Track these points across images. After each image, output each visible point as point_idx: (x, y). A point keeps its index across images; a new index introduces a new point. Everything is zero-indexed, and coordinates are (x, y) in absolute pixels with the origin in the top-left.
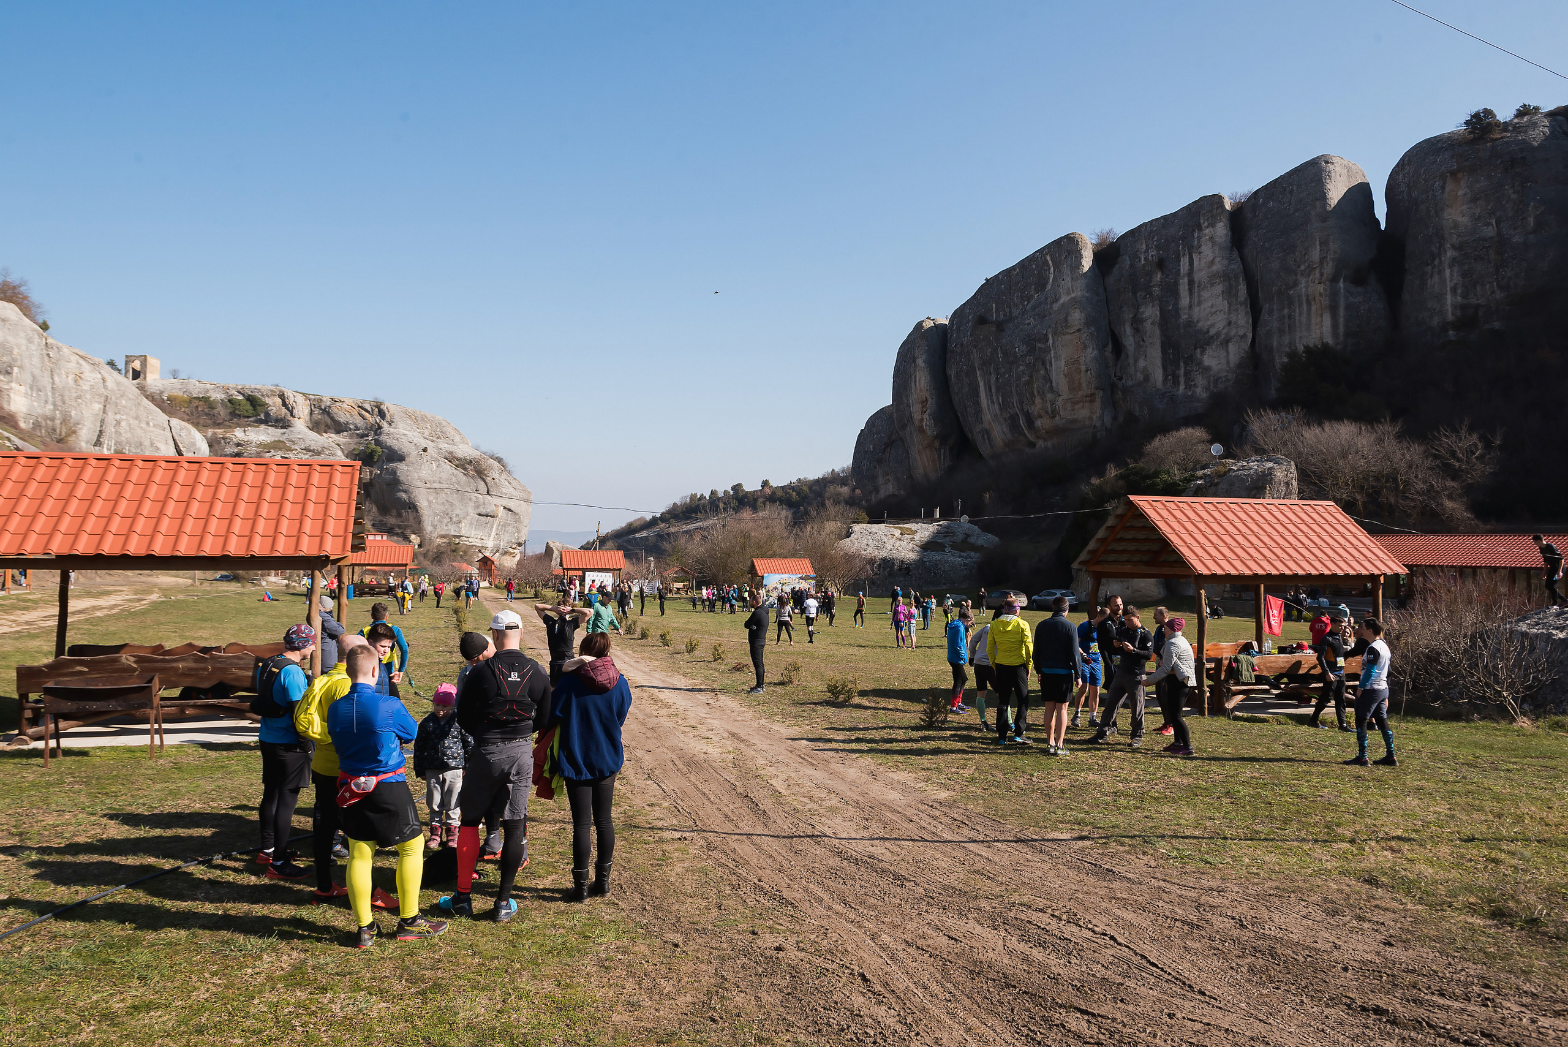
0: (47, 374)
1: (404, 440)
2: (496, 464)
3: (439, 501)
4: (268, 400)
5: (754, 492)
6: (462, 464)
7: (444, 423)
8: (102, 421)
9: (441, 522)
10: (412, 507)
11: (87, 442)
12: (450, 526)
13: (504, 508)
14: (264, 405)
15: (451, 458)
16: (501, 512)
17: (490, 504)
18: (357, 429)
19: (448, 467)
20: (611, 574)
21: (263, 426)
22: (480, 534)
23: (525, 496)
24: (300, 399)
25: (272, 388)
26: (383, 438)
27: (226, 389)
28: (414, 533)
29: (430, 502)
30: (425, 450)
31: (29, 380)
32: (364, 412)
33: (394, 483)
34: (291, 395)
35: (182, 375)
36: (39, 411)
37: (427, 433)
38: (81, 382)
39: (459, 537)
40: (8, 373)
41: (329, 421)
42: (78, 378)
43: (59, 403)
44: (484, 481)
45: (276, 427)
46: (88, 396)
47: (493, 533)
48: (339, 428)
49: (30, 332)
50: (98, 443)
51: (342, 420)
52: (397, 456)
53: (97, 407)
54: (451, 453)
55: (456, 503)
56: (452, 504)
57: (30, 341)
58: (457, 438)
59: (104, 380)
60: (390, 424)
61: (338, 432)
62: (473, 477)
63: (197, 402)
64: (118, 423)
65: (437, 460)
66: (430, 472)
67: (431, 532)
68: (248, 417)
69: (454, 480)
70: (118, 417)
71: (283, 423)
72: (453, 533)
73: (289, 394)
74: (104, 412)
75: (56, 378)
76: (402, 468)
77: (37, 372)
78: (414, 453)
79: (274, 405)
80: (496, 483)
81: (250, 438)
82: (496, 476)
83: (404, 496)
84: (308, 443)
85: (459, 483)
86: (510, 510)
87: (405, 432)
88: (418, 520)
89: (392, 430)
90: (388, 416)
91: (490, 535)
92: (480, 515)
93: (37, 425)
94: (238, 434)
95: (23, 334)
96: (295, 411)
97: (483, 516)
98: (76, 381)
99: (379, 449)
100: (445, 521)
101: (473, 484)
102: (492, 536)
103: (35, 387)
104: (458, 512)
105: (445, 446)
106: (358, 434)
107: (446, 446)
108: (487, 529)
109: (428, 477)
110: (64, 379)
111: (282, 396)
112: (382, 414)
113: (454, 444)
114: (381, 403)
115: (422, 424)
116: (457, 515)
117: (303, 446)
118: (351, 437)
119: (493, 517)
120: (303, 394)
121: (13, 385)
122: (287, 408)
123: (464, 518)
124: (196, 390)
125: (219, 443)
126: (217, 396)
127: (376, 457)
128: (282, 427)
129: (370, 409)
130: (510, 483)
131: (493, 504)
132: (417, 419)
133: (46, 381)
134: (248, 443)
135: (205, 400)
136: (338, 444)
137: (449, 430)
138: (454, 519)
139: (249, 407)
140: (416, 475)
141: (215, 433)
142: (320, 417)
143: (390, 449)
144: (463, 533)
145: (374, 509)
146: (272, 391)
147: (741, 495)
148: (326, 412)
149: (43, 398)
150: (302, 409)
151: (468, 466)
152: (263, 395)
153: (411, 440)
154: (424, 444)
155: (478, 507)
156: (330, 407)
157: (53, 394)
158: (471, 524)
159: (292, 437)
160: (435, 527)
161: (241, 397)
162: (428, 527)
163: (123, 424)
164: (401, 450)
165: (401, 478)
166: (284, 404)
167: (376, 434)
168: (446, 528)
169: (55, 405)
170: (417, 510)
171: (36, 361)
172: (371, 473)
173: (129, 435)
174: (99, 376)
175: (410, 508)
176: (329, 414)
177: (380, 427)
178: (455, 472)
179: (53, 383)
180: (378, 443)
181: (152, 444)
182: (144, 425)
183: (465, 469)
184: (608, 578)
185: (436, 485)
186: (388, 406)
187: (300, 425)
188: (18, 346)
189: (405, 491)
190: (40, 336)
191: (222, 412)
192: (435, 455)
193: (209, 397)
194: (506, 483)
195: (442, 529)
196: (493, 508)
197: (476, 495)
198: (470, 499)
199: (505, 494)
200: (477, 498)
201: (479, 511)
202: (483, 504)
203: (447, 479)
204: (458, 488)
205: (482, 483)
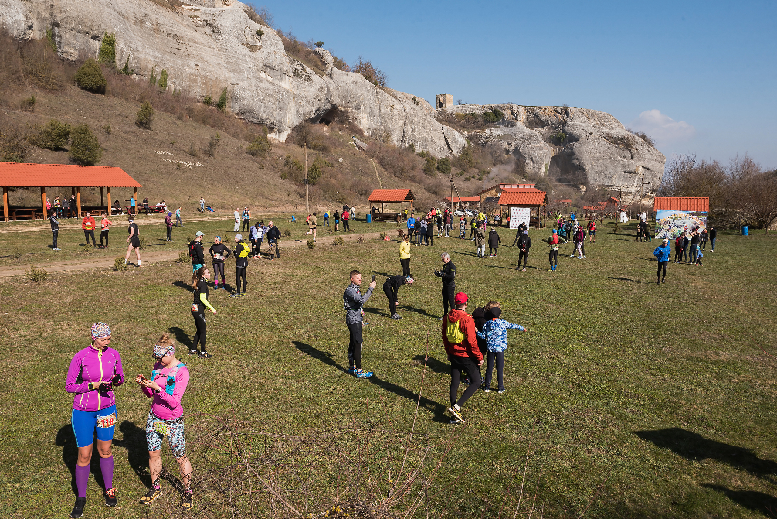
0: (377, 108)
1: (579, 128)
2: (640, 140)
3: (598, 164)
4: (504, 112)
6: (615, 141)
7: (607, 116)
8: (404, 129)
9: (599, 177)
10: (581, 169)
11: (397, 141)
12: (605, 180)
13: (643, 167)
14: (502, 114)
15: (608, 138)
16: (641, 170)
17: (633, 165)
18: (553, 124)
19: (605, 143)
20: (530, 209)
21: (501, 126)
22: (625, 184)
23: (660, 159)
24: (521, 109)
25: (507, 104)
26: (567, 128)
27: (484, 107)
28: (582, 184)
29: (592, 166)
30: (591, 134)
31: (369, 111)
32: (557, 114)
33: (572, 154)
34: (516, 108)
35: (463, 103)
36: (374, 126)
37: (595, 123)
38: (394, 110)
39: (611, 186)
40: (359, 109)
41: (537, 121)
42: (392, 108)
43: (383, 122)
44: (630, 150)
45: (508, 126)
46: (397, 117)
47: (635, 184)
48: (543, 124)
49: (369, 87)
50: (403, 141)
51: (544, 119)
52: (574, 139)
53: (401, 122)
54: (608, 134)
55: (609, 165)
56: (606, 166)
57: (368, 91)
58: (615, 125)
59: (405, 108)
60: (571, 120)
61: (543, 127)
62: (622, 149)
63: (469, 116)
64: (413, 130)
65: (598, 139)
66: (593, 147)
67: (593, 184)
68: (494, 122)
69: (609, 151)
70: (413, 127)
71: (511, 124)
72: (607, 184)
73: (515, 107)
74: (405, 124)
75: (382, 109)
76: (576, 145)
77: (373, 107)
78: (584, 136)
79: (507, 113)
80: (638, 152)
81: (493, 134)
82: (640, 147)
83: (576, 162)
84: (523, 134)
85: (612, 153)
86: (647, 169)
87: (580, 124)
88: (585, 177)
89: (572, 123)
90: (570, 115)
91: (633, 185)
92: (625, 172)
93: (373, 134)
94: (488, 132)
95: (365, 89)
96: (518, 117)
97: (627, 173)
98: (391, 110)
99: (564, 135)
100: (602, 176)
101: (622, 153)
102: (635, 186)
103: (372, 114)
104: (610, 171)
105: (605, 130)
106: (553, 127)
107: (607, 130)
108: (631, 181)
109: (592, 150)
110: (386, 110)
111: (511, 109)
112: (567, 114)
113: (612, 129)
114: (567, 108)
115: (592, 118)
116: (610, 173)
117: (520, 136)
118: (549, 129)
119: (635, 173)
120: (524, 106)
121: (361, 114)
122: (514, 115)
123: (615, 174)
124: (469, 109)
125: (477, 138)
126: (479, 112)
127: (562, 140)
128: (511, 127)
129: (560, 112)
130: (649, 151)
131: (634, 164)
132: (589, 116)
133: (377, 111)
134: (492, 136)
135: (473, 115)
136: (541, 134)
137: (610, 121)
138: (608, 175)
139: (494, 117)
140: (584, 149)
141: (476, 132)
142: (533, 119)
143: (570, 135)
144: (614, 183)
145: (559, 171)
146: (507, 106)
148: (536, 116)
149: (376, 120)
150: (522, 115)
151: (619, 142)
152: (501, 109)
153: (583, 128)
154: (591, 129)
155: (624, 167)
156: (538, 112)
157: (380, 117)
158: (619, 178)
159: (515, 131)
160: (595, 180)
161: (491, 112)
162: (591, 181)
163: (416, 130)
164: (576, 134)
165: (575, 152)
166: (513, 113)
167: (563, 126)
168: (602, 181)
169: (381, 123)
170: (584, 171)
171: (372, 101)
172: (559, 149)
173: (419, 136)
174: (402, 106)
175: (580, 169)
176: (537, 116)
177: (566, 122)
178: (610, 146)
179: (380, 112)
180: (564, 131)
181: (432, 140)
182: (428, 130)
183: (617, 144)
185: (597, 155)
186: (572, 109)
187: (520, 125)
188: (363, 95)
189: (577, 159)
190: (374, 89)
191: (481, 120)
192: (597, 137)
193: (475, 113)
194: (647, 151)
195: (600, 182)
196: (635, 167)
197: (623, 159)
198: (619, 163)
199: (645, 159)
200: (624, 162)
201: (625, 170)
202: (628, 165)
203: (604, 151)
204: (612, 156)
205: (628, 152)
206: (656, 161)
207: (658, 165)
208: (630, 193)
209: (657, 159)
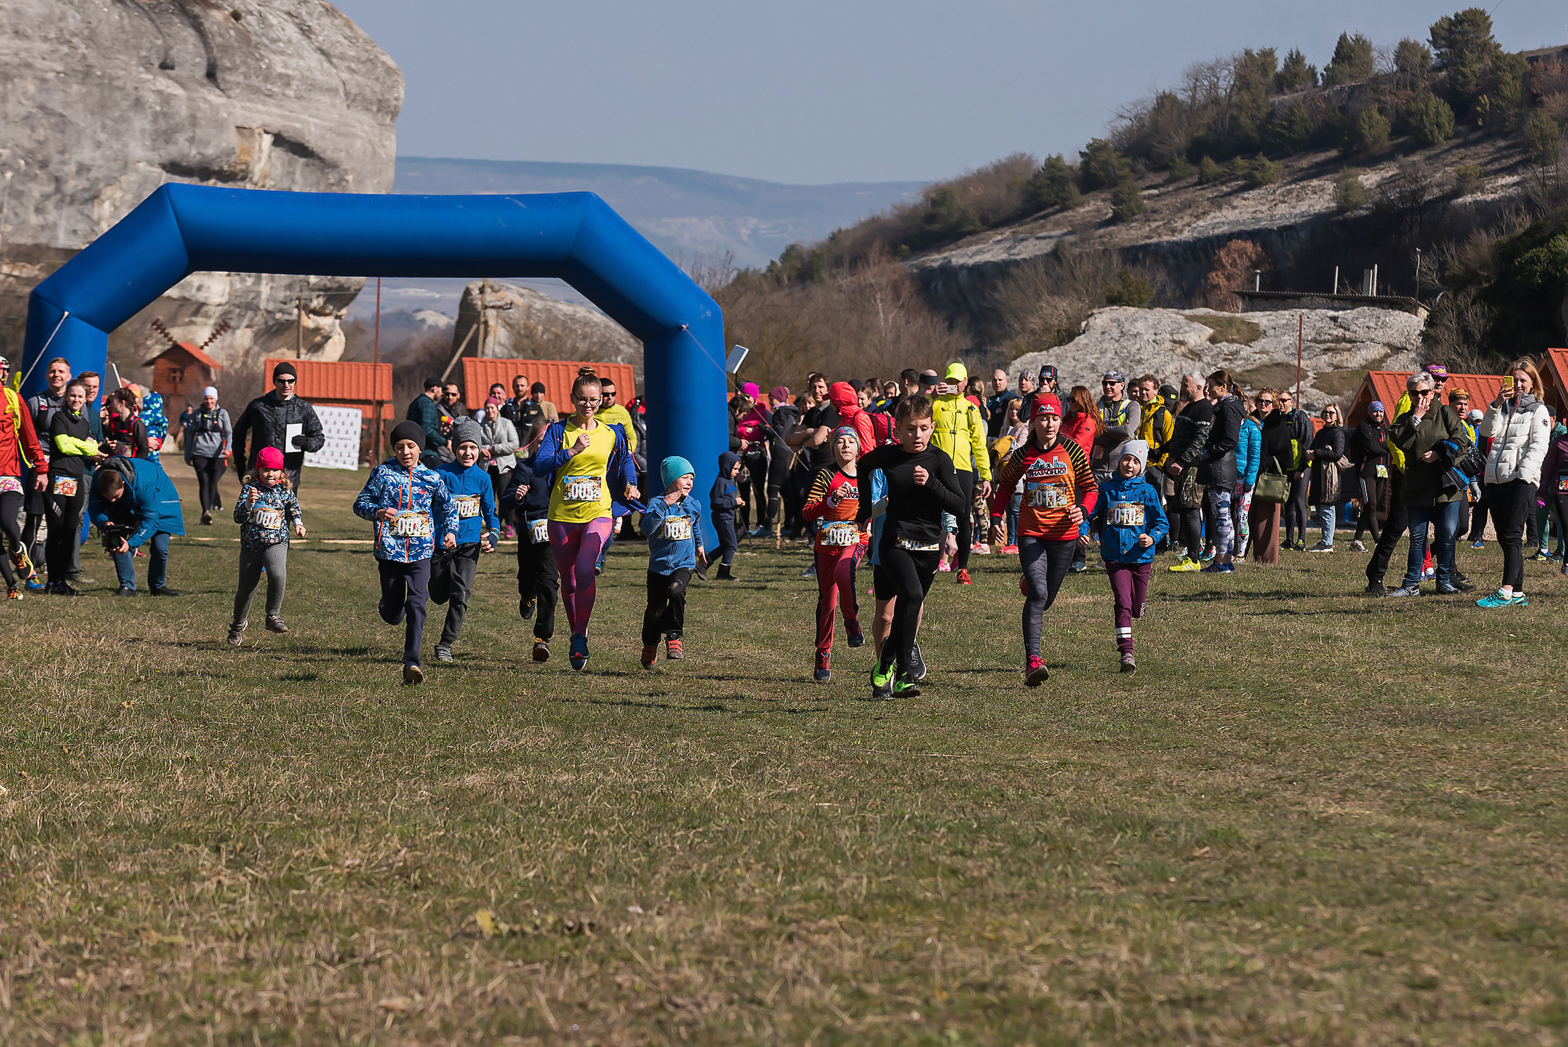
5: (1533, 58)
9: (18, 195)
12: (52, 216)
13: (279, 140)
16: (264, 159)
17: (219, 125)
20: (359, 412)
23: (372, 87)
44: (197, 25)
55: (79, 116)
56: (62, 123)
72: (63, 240)
80: (245, 37)
85: (91, 38)
86: (301, 149)
92: (174, 168)
97: (187, 172)
100: (36, 190)
101: (151, 40)
104: (86, 154)
116: (82, 169)
119: (227, 176)
123: (110, 181)
130: (306, 31)
138: (72, 185)
147: (1475, 67)
155: (166, 136)
168: (35, 220)
184: (352, 418)
194: (292, 31)
195: (22, 225)
196: (232, 139)
197: (163, 83)
198: (138, 104)
199: (286, 81)
200: (166, 99)
201: (172, 152)
202: (194, 121)
203: (48, 20)
204: (93, 57)
205: (189, 34)
206: (352, 100)
207: (363, 123)
208: (199, 308)
209: (355, 82)
